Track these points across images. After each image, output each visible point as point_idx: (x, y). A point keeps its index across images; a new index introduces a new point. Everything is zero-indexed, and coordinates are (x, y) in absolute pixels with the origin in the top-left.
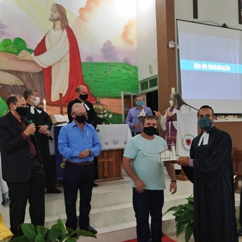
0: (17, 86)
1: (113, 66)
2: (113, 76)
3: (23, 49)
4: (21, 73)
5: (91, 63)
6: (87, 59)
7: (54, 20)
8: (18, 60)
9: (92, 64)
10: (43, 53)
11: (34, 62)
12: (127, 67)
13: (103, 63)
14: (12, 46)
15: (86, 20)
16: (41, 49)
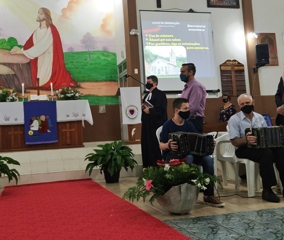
0: (9, 75)
1: (92, 54)
2: (93, 62)
3: (15, 46)
4: (13, 64)
5: (72, 53)
6: (68, 49)
7: (40, 21)
8: (10, 54)
10: (30, 47)
11: (23, 55)
12: (106, 54)
13: (83, 52)
14: (6, 44)
15: (68, 18)
16: (29, 44)
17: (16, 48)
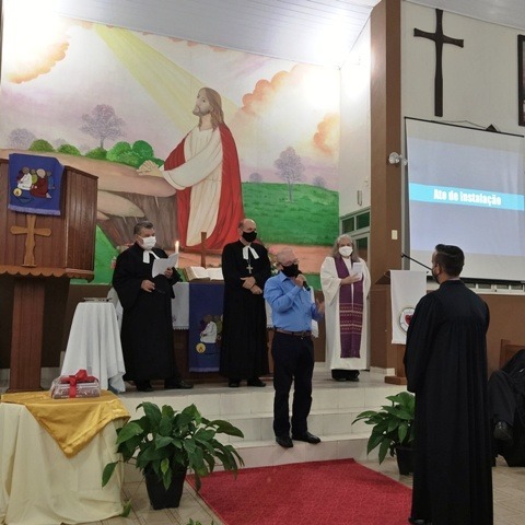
0: (133, 218)
1: (296, 190)
2: (295, 206)
4: (141, 197)
5: (258, 184)
6: (251, 177)
7: (200, 113)
8: (137, 176)
9: (259, 186)
10: (178, 166)
12: (320, 192)
13: (279, 185)
14: (129, 153)
16: (176, 159)
17: (149, 164)
